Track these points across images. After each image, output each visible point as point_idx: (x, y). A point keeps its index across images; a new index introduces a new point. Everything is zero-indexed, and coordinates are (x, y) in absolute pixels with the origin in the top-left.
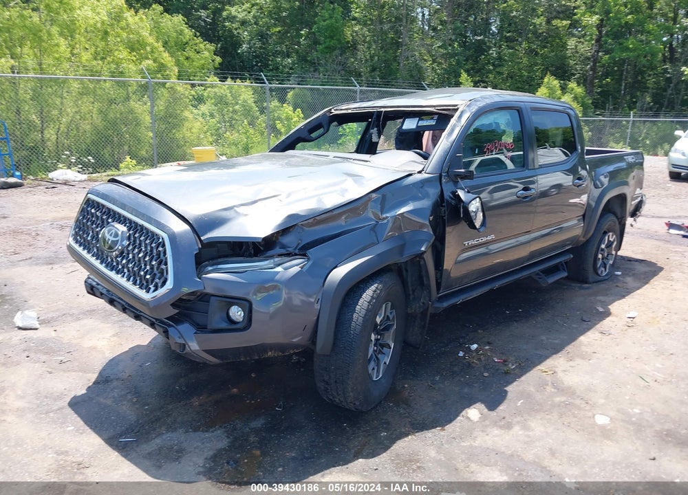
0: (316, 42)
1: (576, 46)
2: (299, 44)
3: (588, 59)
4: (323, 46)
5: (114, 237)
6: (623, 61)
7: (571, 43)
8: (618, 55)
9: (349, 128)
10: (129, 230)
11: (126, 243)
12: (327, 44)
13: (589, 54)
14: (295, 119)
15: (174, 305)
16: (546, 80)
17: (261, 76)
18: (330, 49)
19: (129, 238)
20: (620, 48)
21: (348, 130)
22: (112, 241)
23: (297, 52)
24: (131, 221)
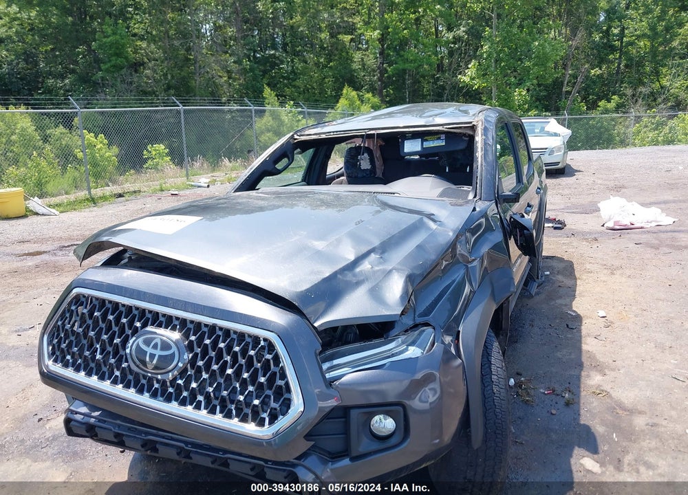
0: (98, 61)
1: (362, 59)
2: (76, 63)
3: (374, 71)
4: (109, 65)
5: (162, 349)
6: (404, 71)
7: (357, 56)
8: (401, 66)
9: (156, 150)
10: (186, 336)
11: (188, 356)
12: (113, 62)
13: (375, 66)
14: (98, 147)
15: (308, 437)
16: (345, 91)
17: (69, 100)
18: (118, 68)
19: (190, 347)
20: (402, 60)
21: (154, 153)
22: (160, 356)
23: (73, 71)
24: (183, 322)
